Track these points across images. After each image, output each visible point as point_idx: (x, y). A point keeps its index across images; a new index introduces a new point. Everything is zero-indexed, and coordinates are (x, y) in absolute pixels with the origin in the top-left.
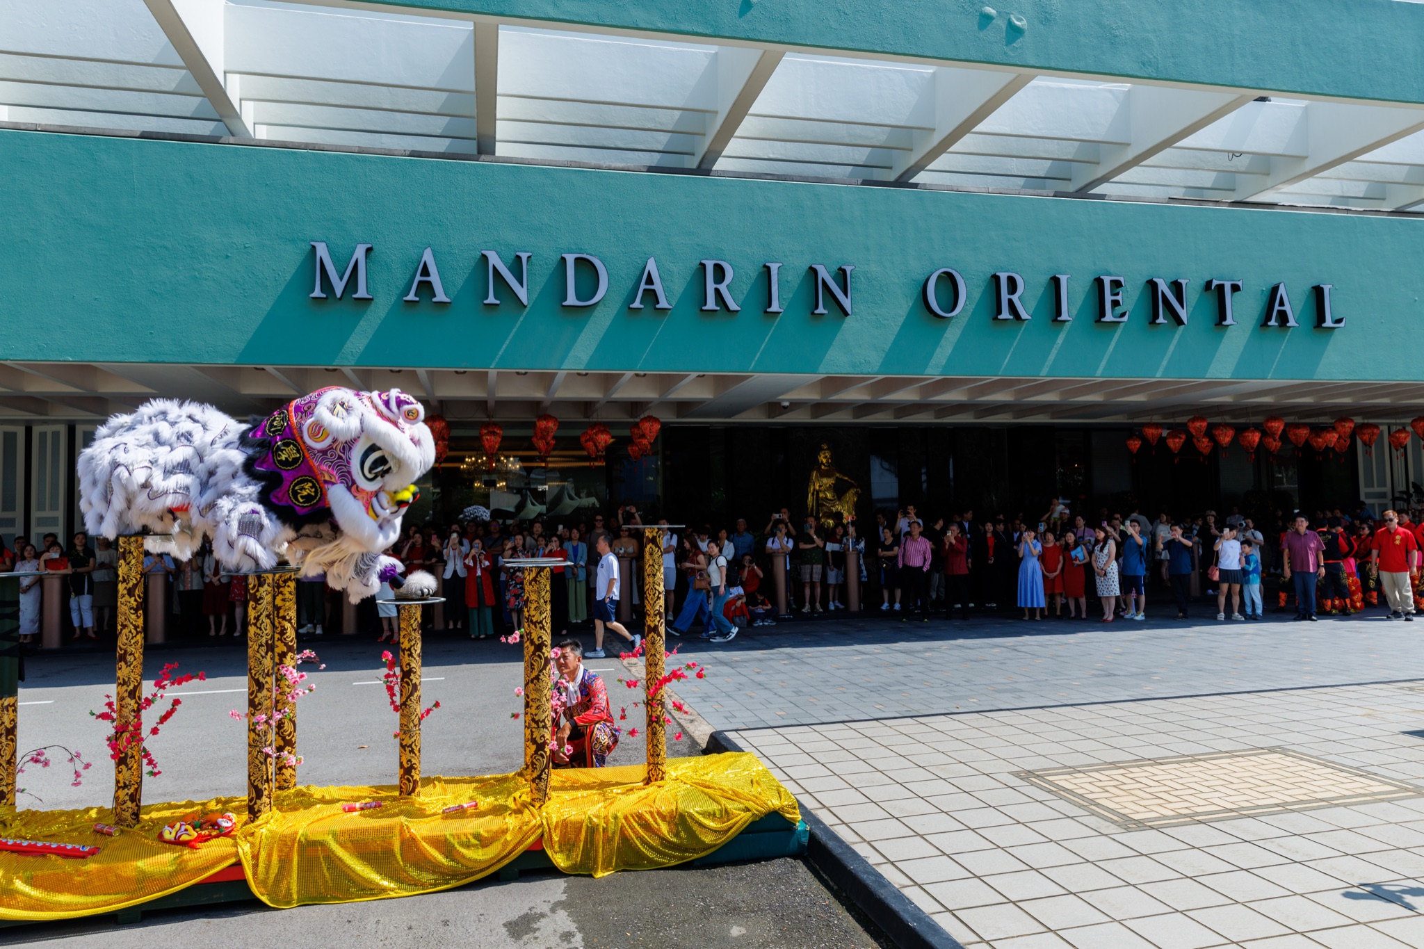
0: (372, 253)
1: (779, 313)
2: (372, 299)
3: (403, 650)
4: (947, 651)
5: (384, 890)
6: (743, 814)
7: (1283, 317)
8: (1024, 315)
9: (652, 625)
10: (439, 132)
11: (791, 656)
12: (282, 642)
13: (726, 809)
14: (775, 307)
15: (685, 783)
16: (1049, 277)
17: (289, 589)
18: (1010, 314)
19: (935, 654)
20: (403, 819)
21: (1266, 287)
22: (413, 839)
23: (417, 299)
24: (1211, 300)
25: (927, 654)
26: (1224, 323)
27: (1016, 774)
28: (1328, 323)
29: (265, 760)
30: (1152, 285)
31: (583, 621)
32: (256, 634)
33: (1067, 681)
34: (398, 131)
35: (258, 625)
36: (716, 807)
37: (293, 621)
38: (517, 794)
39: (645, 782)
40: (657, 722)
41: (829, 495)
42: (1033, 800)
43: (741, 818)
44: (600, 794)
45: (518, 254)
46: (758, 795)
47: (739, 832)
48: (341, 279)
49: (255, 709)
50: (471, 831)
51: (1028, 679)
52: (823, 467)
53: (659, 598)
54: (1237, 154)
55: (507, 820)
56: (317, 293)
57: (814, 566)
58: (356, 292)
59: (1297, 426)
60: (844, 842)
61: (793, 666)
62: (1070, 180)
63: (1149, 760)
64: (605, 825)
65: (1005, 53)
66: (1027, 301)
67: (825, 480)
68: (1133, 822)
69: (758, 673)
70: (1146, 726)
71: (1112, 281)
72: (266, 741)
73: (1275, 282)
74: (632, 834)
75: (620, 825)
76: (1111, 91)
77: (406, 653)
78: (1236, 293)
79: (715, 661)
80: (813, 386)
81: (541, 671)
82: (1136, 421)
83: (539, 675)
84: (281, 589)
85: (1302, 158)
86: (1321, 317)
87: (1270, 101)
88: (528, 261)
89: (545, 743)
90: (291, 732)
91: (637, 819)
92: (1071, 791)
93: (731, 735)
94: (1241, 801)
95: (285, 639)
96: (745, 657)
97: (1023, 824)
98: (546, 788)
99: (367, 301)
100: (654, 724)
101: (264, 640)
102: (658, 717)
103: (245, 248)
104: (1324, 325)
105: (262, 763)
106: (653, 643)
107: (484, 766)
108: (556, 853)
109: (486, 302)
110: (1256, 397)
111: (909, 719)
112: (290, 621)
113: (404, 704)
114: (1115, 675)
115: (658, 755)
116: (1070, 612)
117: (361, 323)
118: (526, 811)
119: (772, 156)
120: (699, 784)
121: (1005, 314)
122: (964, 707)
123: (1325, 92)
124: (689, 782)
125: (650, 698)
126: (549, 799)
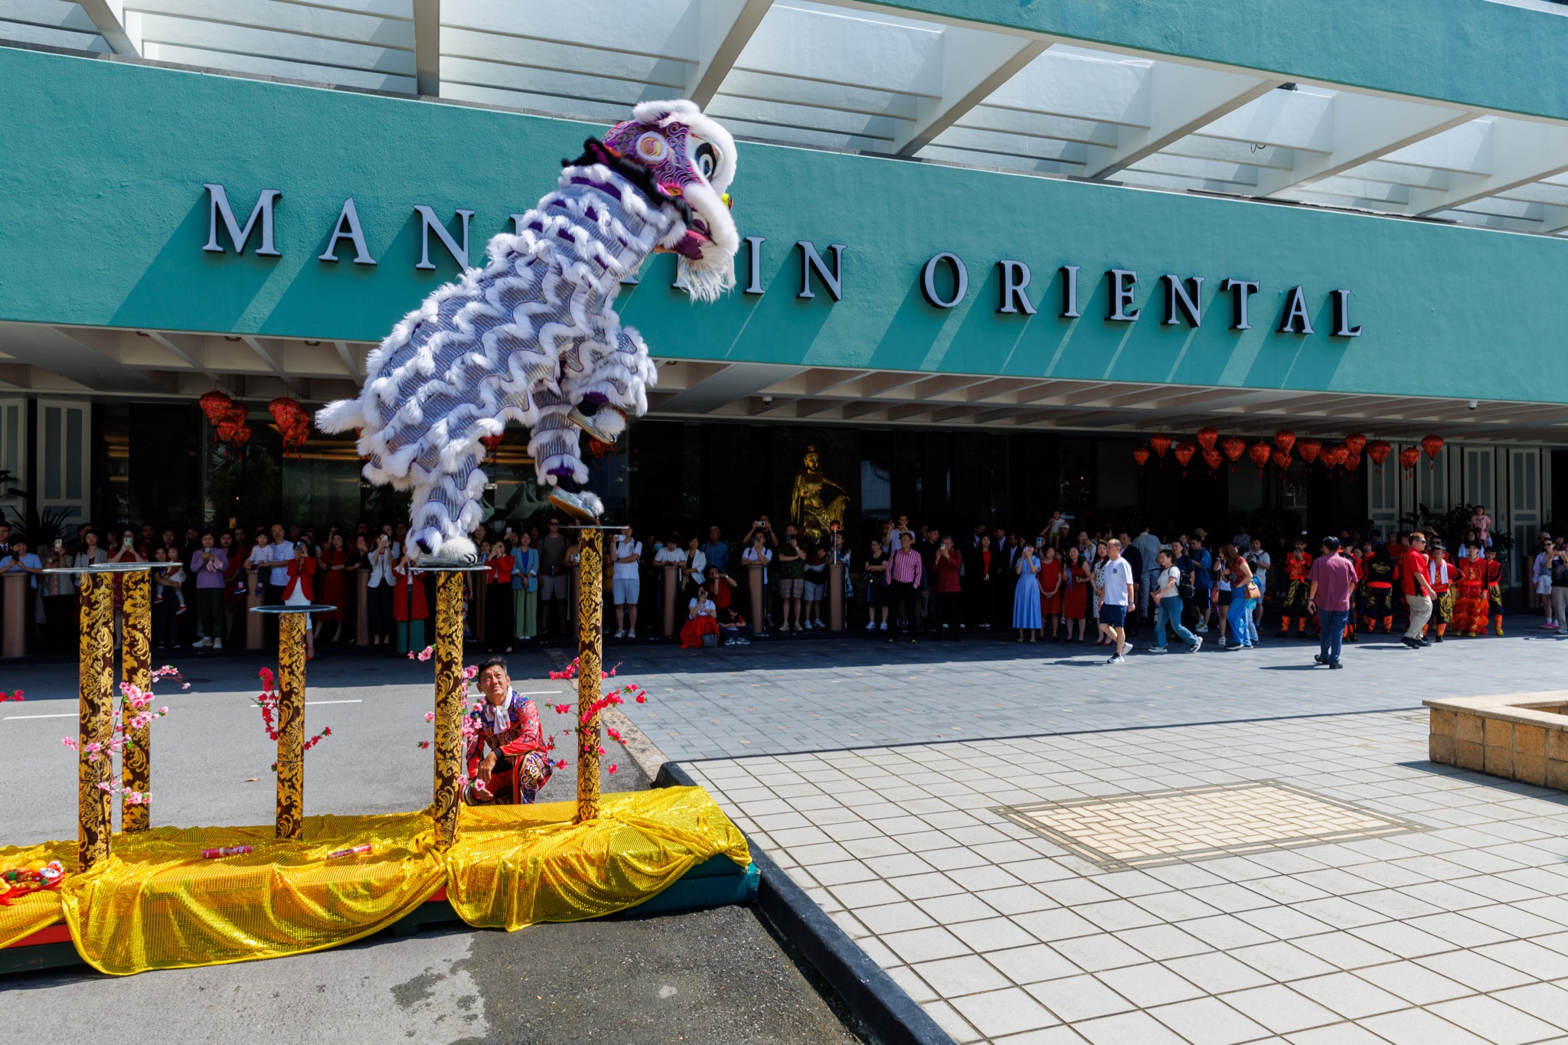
0: (281, 202)
1: (760, 294)
2: (280, 256)
3: (283, 667)
4: (933, 675)
5: (249, 950)
6: (684, 857)
7: (1299, 323)
8: (1029, 309)
9: (587, 642)
10: (371, 66)
11: (763, 679)
12: (132, 655)
13: (665, 852)
14: (756, 288)
15: (621, 822)
16: (1057, 268)
17: (142, 593)
18: (1014, 307)
19: (920, 678)
20: (275, 867)
21: (1284, 290)
22: (287, 890)
23: (336, 258)
24: (1227, 300)
25: (912, 678)
26: (1239, 327)
27: (994, 810)
28: (1345, 331)
29: (101, 798)
30: (1166, 281)
31: (532, 638)
32: (89, 646)
33: (1057, 708)
34: (322, 61)
35: (93, 634)
36: (653, 849)
37: (146, 631)
38: (420, 836)
39: (575, 821)
40: (590, 753)
41: (815, 503)
42: (1009, 839)
43: (682, 861)
44: (520, 835)
45: (458, 211)
46: (702, 835)
47: (679, 877)
48: (242, 230)
49: (88, 736)
50: (360, 880)
51: (1017, 706)
52: (809, 471)
53: (595, 610)
54: (1260, 146)
55: (404, 866)
56: (212, 245)
57: (796, 581)
58: (260, 246)
59: (1309, 441)
60: (797, 887)
61: (764, 690)
62: (1085, 164)
63: (1137, 793)
64: (522, 871)
65: (1019, 15)
66: (1033, 293)
67: (811, 486)
68: (1115, 862)
69: (724, 697)
70: (1137, 757)
71: (1124, 276)
72: (102, 774)
73: (1293, 285)
74: (554, 881)
75: (540, 870)
76: (1131, 68)
77: (286, 670)
78: (1253, 295)
79: (678, 683)
80: (797, 379)
81: (449, 693)
82: (1144, 431)
83: (447, 698)
84: (131, 593)
85: (1327, 154)
86: (1337, 325)
87: (1296, 89)
88: (470, 221)
89: (453, 777)
90: (142, 764)
91: (559, 862)
92: (1051, 828)
93: (684, 767)
94: (1230, 838)
95: (135, 652)
96: (713, 679)
97: (997, 865)
98: (453, 828)
99: (275, 258)
100: (587, 755)
101: (100, 653)
102: (591, 747)
103: (122, 186)
104: (1340, 333)
105: (96, 802)
106: (588, 662)
107: (394, 802)
108: (462, 903)
109: (418, 266)
110: (1268, 409)
111: (884, 749)
112: (142, 631)
113: (283, 730)
114: (1109, 702)
115: (591, 791)
116: (1067, 634)
117: (267, 284)
118: (429, 855)
119: (760, 118)
120: (638, 824)
121: (1009, 307)
122: (946, 736)
123: (1352, 82)
124: (625, 821)
125: (582, 725)
126: (457, 842)
